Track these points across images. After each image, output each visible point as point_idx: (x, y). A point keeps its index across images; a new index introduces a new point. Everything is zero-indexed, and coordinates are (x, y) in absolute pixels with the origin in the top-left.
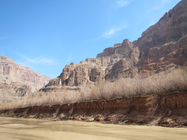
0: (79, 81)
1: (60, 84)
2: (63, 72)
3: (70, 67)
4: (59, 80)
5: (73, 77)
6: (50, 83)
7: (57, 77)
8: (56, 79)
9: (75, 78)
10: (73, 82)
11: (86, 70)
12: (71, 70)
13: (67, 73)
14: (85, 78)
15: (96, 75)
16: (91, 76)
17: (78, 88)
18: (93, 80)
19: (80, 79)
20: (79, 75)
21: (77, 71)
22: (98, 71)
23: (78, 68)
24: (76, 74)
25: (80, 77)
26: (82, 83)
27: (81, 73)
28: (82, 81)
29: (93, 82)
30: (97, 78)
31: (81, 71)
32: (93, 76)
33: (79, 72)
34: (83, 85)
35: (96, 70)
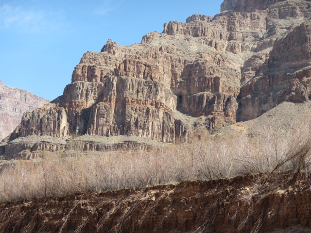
0: (132, 115)
1: (62, 127)
2: (73, 81)
3: (101, 61)
4: (59, 112)
5: (110, 101)
6: (27, 126)
7: (52, 102)
8: (48, 108)
9: (116, 102)
10: (112, 120)
11: (161, 69)
12: (105, 74)
13: (87, 83)
14: (156, 102)
15: (203, 88)
16: (184, 93)
17: (129, 142)
18: (190, 110)
19: (138, 108)
20: (134, 91)
21: (126, 75)
22: (211, 73)
23: (130, 63)
24: (121, 89)
25: (137, 100)
26: (145, 124)
27: (143, 83)
28: (145, 114)
29: (190, 117)
30: (205, 101)
31: (140, 75)
32: (192, 93)
33: (131, 80)
34: (150, 131)
35: (202, 70)
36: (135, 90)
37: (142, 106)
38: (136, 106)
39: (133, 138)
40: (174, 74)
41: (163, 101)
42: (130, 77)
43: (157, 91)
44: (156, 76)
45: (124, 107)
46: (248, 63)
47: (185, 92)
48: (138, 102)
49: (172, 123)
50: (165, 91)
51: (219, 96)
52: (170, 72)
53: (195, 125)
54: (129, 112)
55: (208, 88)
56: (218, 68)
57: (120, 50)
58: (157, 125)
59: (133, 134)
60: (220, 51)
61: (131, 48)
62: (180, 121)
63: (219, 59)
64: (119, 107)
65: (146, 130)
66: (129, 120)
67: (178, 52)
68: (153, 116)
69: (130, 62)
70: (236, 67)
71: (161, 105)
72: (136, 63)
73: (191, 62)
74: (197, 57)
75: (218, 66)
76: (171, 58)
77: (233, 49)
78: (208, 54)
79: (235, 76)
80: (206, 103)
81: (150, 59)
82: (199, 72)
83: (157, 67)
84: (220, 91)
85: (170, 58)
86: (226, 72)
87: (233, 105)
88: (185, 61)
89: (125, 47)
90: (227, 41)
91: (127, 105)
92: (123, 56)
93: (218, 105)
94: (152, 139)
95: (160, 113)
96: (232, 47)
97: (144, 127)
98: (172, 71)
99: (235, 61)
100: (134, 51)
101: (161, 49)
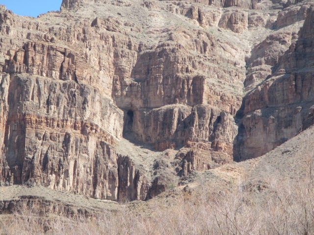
0: (38, 147)
9: (8, 122)
14: (82, 122)
15: (172, 97)
16: (138, 106)
17: (31, 197)
18: (148, 138)
19: (48, 135)
20: (42, 102)
21: (27, 71)
22: (187, 69)
23: (35, 50)
24: (18, 98)
25: (47, 119)
26: (60, 165)
27: (58, 88)
28: (61, 145)
29: (147, 150)
30: (175, 122)
31: (54, 72)
32: (152, 105)
33: (37, 82)
34: (71, 177)
35: (171, 62)
36: (44, 100)
37: (56, 131)
38: (45, 130)
39: (37, 190)
40: (119, 71)
41: (97, 121)
42: (35, 75)
43: (85, 102)
44: (84, 74)
45: (23, 132)
46: (260, 50)
47: (138, 103)
48: (49, 122)
49: (113, 163)
50: (100, 102)
51: (202, 113)
52: (112, 66)
53: (156, 166)
54: (31, 142)
55: (181, 97)
56: (202, 60)
57: (20, 24)
58: (84, 166)
59: (39, 183)
60: (207, 27)
61: (39, 21)
62: (127, 158)
63: (204, 42)
64: (12, 131)
65: (62, 176)
66: (30, 156)
67: (128, 29)
68: (76, 150)
69: (35, 47)
70: (237, 57)
71: (92, 129)
72: (45, 50)
73: (151, 48)
74: (163, 39)
75: (201, 55)
76: (114, 41)
77: (232, 24)
78: (185, 32)
79: (234, 74)
80: (178, 124)
81: (73, 41)
82: (166, 68)
83: (86, 56)
84: (205, 102)
85: (111, 40)
86: (217, 66)
87: (229, 128)
88: (141, 45)
89: (28, 20)
90: (221, 9)
91: (28, 129)
92: (25, 36)
93: (200, 128)
94: (75, 193)
95: (89, 143)
96: (230, 20)
97: (59, 169)
98: (115, 64)
99: (236, 47)
100: (44, 27)
101: (94, 23)
